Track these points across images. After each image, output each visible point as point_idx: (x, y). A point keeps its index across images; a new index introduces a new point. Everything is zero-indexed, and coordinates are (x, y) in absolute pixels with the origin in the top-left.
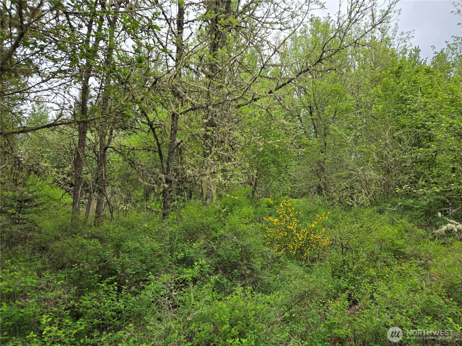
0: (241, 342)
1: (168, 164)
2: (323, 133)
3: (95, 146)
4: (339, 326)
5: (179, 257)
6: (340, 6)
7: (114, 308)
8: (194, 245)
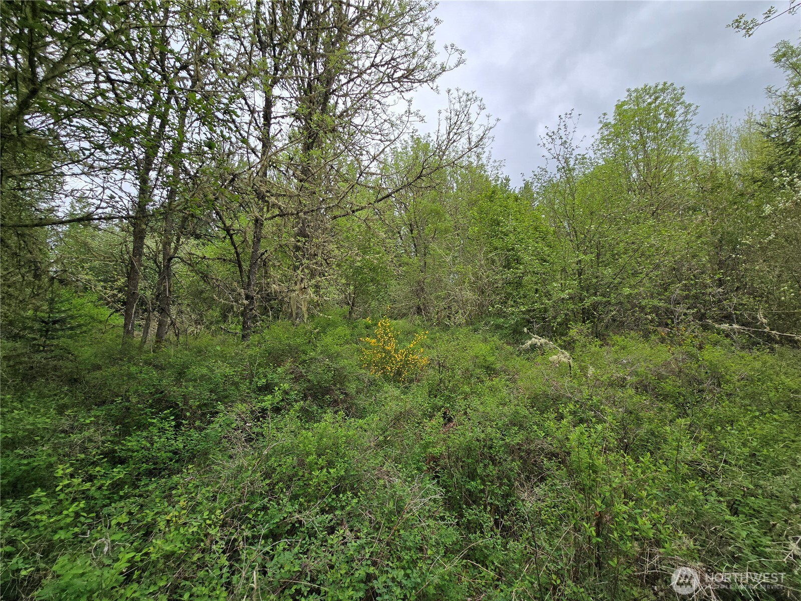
0: (329, 473)
1: (249, 278)
2: (423, 253)
3: (156, 255)
4: (434, 444)
5: (259, 384)
6: (439, 125)
7: (171, 449)
8: (279, 369)
